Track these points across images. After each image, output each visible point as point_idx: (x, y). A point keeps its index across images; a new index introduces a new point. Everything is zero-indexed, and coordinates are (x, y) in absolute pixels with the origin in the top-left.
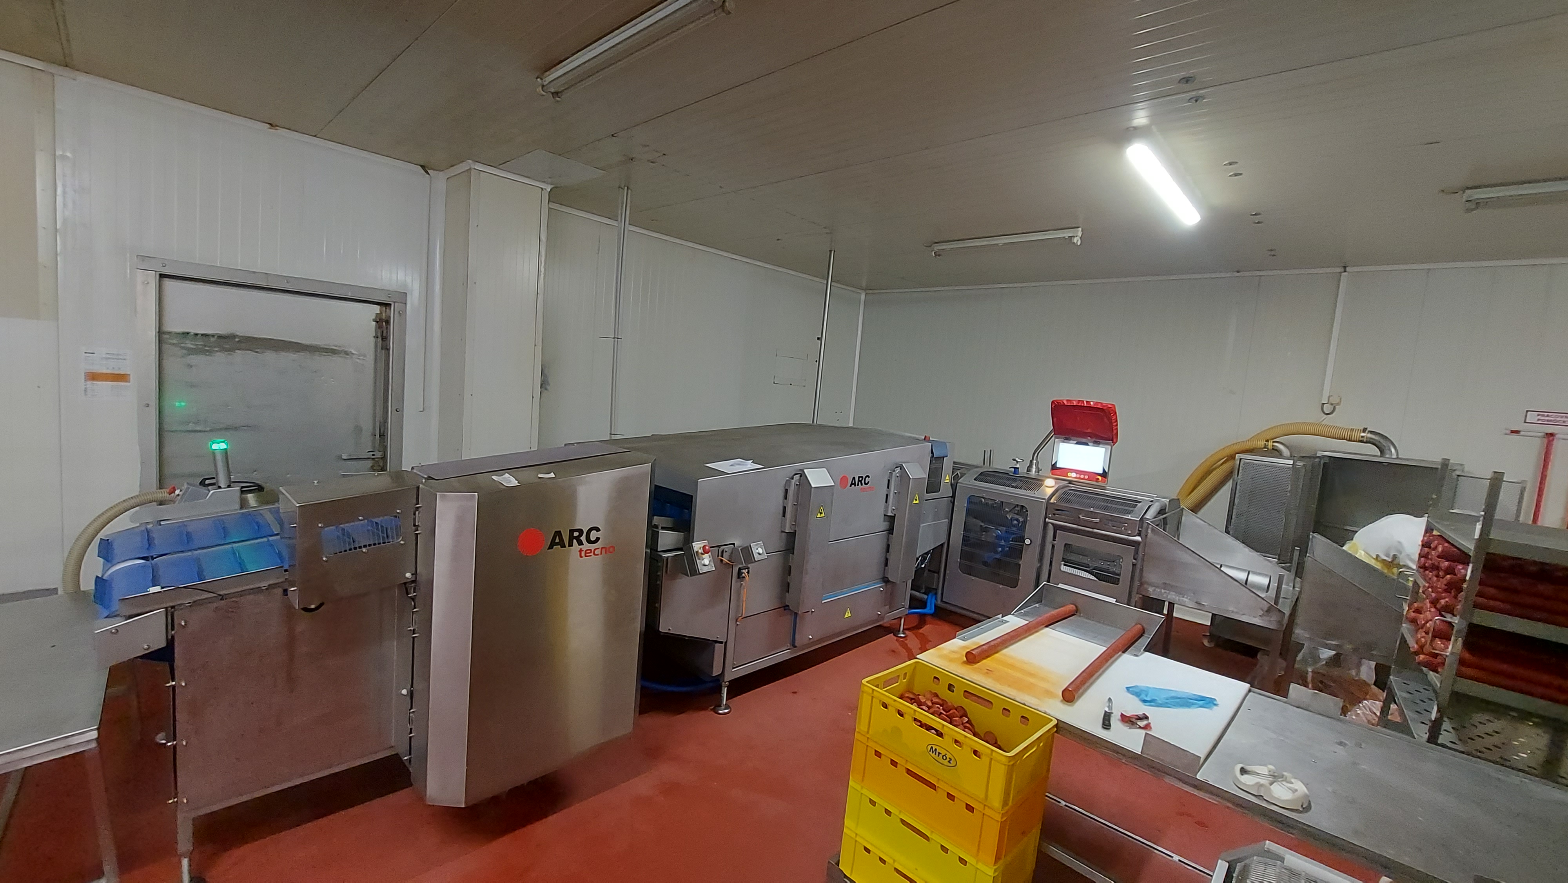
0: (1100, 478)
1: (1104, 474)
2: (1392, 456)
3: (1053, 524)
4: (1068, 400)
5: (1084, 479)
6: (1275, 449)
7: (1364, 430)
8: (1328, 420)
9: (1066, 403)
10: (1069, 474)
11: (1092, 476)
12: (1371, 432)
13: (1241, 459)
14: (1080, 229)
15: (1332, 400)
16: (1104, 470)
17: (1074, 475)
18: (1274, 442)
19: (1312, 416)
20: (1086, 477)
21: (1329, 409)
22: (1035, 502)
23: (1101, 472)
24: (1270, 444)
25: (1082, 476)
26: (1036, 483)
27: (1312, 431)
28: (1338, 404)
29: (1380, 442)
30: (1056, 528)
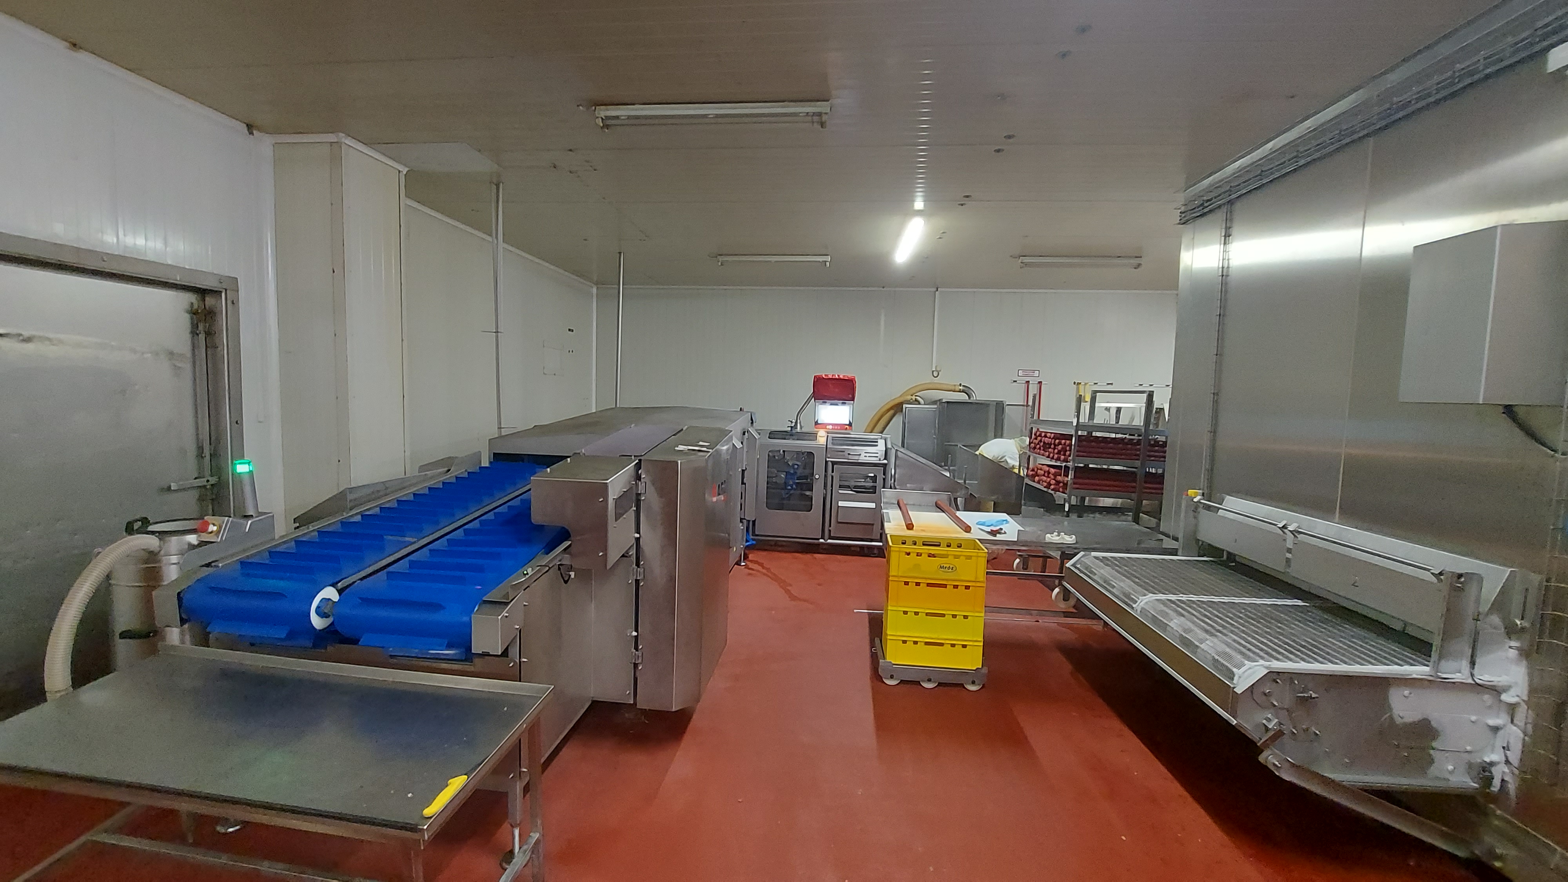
0: (847, 427)
1: (850, 424)
2: (974, 399)
3: (831, 461)
4: (825, 375)
5: (837, 429)
6: (916, 400)
7: (960, 385)
8: (936, 380)
9: (824, 376)
10: (828, 427)
11: (842, 426)
12: (964, 386)
13: (906, 408)
14: (829, 257)
15: (938, 369)
16: (850, 422)
17: (831, 427)
18: (916, 396)
19: (929, 379)
20: (839, 428)
21: (935, 374)
22: (819, 448)
23: (848, 423)
24: (914, 398)
25: (836, 427)
26: (813, 436)
27: (935, 388)
28: (940, 371)
29: (967, 391)
30: (833, 463)
